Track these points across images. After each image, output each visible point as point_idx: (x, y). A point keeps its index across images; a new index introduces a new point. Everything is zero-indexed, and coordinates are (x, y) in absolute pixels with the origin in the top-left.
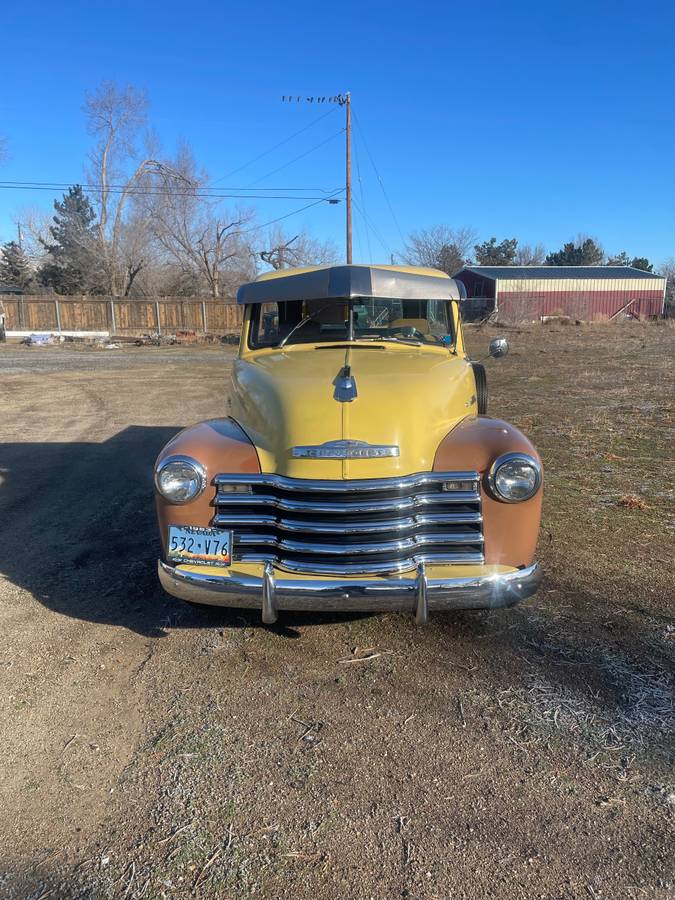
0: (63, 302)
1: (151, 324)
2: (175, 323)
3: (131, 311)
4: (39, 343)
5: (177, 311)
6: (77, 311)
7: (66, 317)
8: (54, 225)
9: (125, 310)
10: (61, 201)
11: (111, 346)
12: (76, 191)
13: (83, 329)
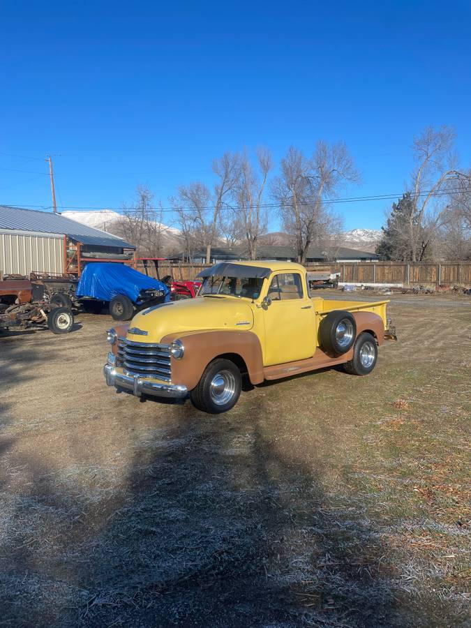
0: (378, 265)
1: (434, 279)
2: (452, 279)
3: (421, 272)
4: (348, 290)
5: (454, 271)
6: (386, 271)
7: (379, 274)
8: (391, 218)
9: (417, 270)
10: (397, 203)
11: (389, 293)
12: (407, 197)
13: (388, 282)
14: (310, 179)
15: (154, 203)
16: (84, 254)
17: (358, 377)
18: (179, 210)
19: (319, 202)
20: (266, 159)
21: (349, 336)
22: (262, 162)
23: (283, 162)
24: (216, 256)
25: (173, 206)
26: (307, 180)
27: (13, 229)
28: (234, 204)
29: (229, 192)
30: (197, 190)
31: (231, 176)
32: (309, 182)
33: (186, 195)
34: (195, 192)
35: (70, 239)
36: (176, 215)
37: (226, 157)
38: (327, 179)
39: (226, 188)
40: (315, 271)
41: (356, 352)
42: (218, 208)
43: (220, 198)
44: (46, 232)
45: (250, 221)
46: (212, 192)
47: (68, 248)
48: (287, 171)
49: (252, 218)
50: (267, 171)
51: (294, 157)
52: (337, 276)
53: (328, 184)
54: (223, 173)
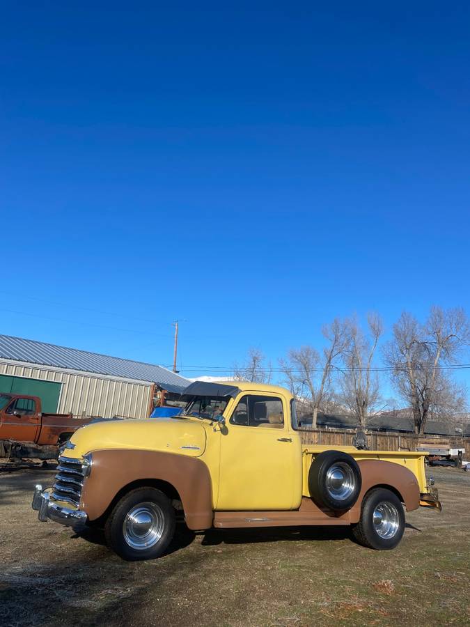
14: (427, 344)
15: (263, 364)
16: (168, 402)
17: (370, 551)
18: (288, 372)
19: (438, 367)
20: (377, 324)
21: (349, 487)
22: (373, 327)
23: (395, 327)
24: (328, 423)
25: (282, 367)
26: (424, 346)
27: (107, 374)
28: (343, 367)
29: (340, 355)
30: (307, 354)
31: (342, 340)
32: (426, 348)
33: (296, 357)
34: (304, 355)
35: (158, 387)
36: (284, 377)
37: (336, 322)
38: (446, 345)
39: (335, 352)
40: (433, 443)
41: (366, 512)
42: (327, 371)
43: (329, 361)
44: (137, 379)
45: (359, 386)
46: (322, 355)
47: (155, 396)
48: (399, 335)
49: (362, 382)
50: (377, 335)
51: (407, 322)
52: (460, 452)
53: (446, 349)
54: (333, 337)
